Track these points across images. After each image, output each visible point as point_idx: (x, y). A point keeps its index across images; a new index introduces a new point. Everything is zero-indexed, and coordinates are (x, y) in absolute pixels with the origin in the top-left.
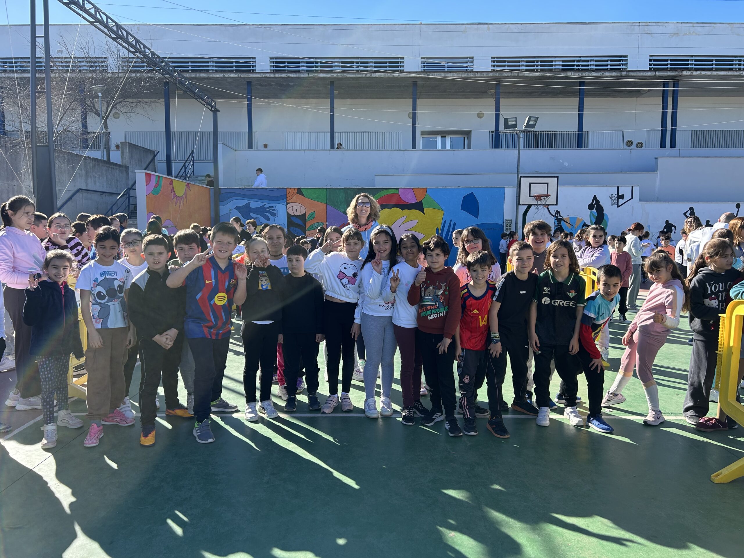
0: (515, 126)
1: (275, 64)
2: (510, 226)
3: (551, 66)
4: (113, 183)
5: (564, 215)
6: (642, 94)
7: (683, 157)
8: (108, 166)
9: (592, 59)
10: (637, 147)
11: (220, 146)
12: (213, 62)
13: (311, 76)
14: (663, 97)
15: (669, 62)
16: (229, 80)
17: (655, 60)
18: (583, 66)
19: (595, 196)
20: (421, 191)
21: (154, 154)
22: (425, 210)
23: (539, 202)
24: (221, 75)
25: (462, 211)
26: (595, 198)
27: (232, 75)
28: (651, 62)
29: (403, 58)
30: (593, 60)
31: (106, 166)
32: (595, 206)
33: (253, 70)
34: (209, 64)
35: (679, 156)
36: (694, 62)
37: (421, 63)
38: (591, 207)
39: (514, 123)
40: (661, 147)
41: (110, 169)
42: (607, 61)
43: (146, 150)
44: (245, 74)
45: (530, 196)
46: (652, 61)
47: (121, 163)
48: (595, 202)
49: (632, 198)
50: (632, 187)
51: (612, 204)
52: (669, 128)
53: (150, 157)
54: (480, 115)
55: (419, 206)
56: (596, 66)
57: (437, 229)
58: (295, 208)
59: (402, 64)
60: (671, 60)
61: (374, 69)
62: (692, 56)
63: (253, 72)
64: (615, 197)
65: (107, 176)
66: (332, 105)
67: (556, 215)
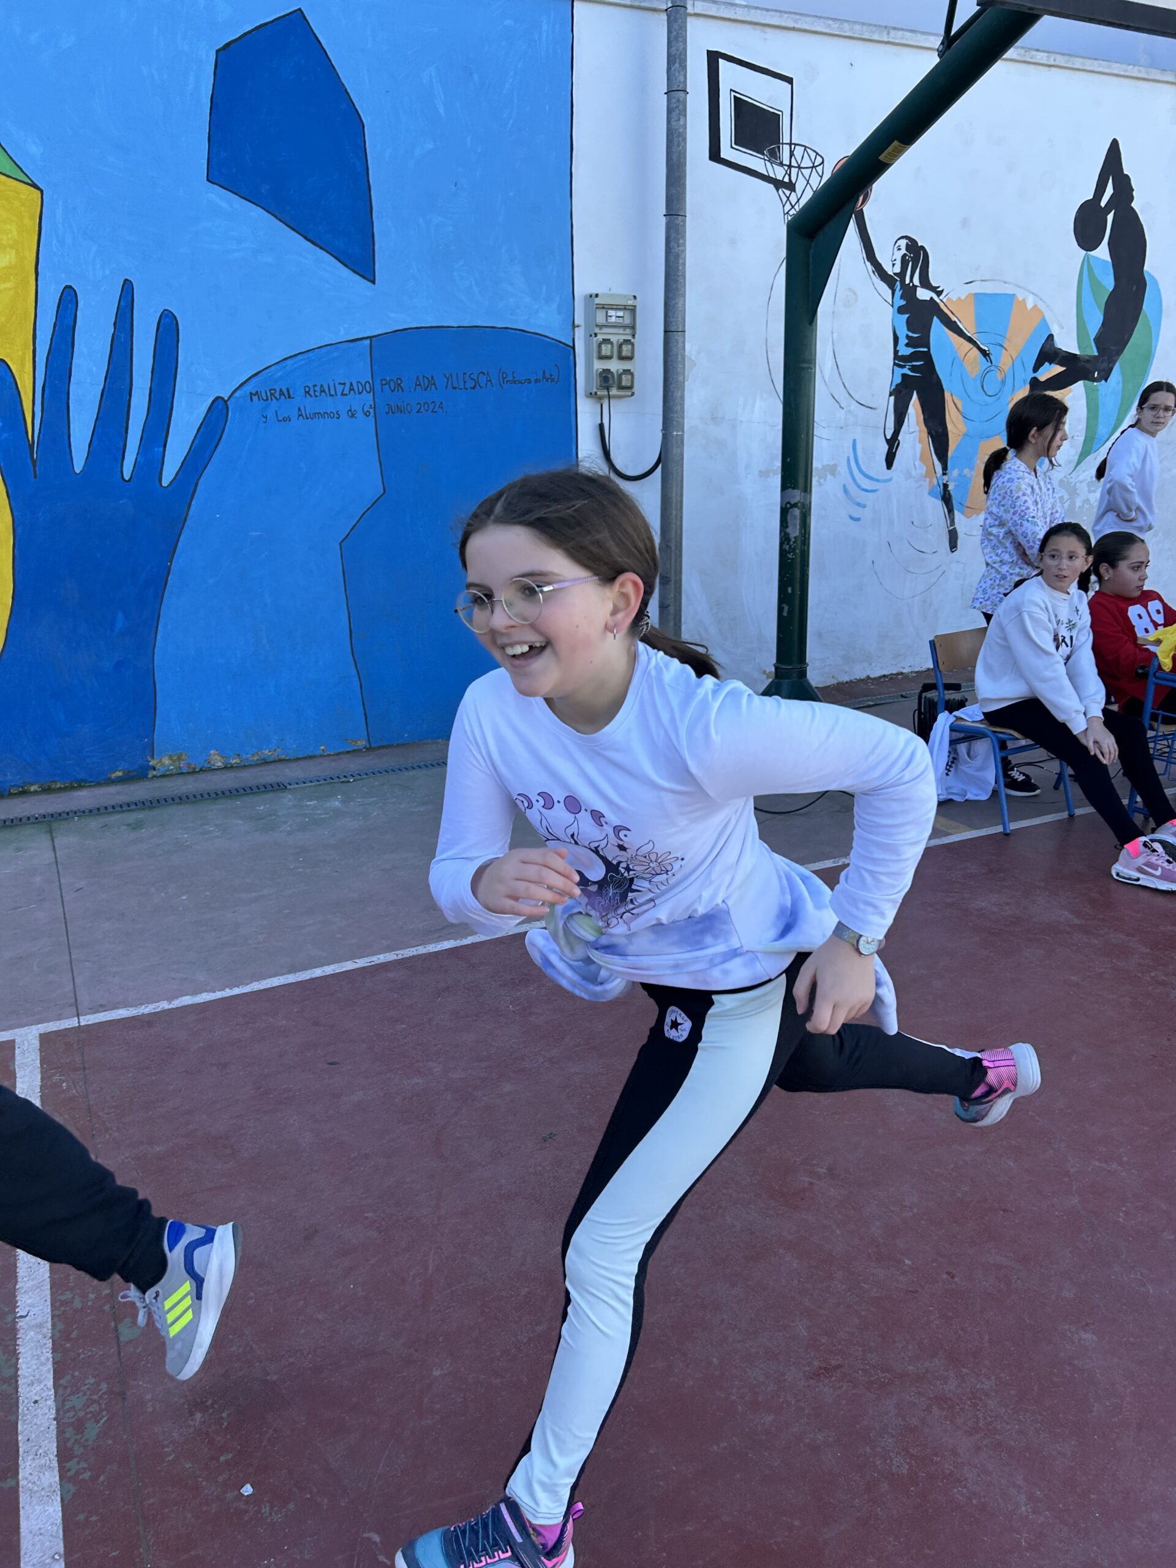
2: (627, 351)
5: (949, 277)
25: (220, 197)
32: (1110, 217)
67: (902, 275)
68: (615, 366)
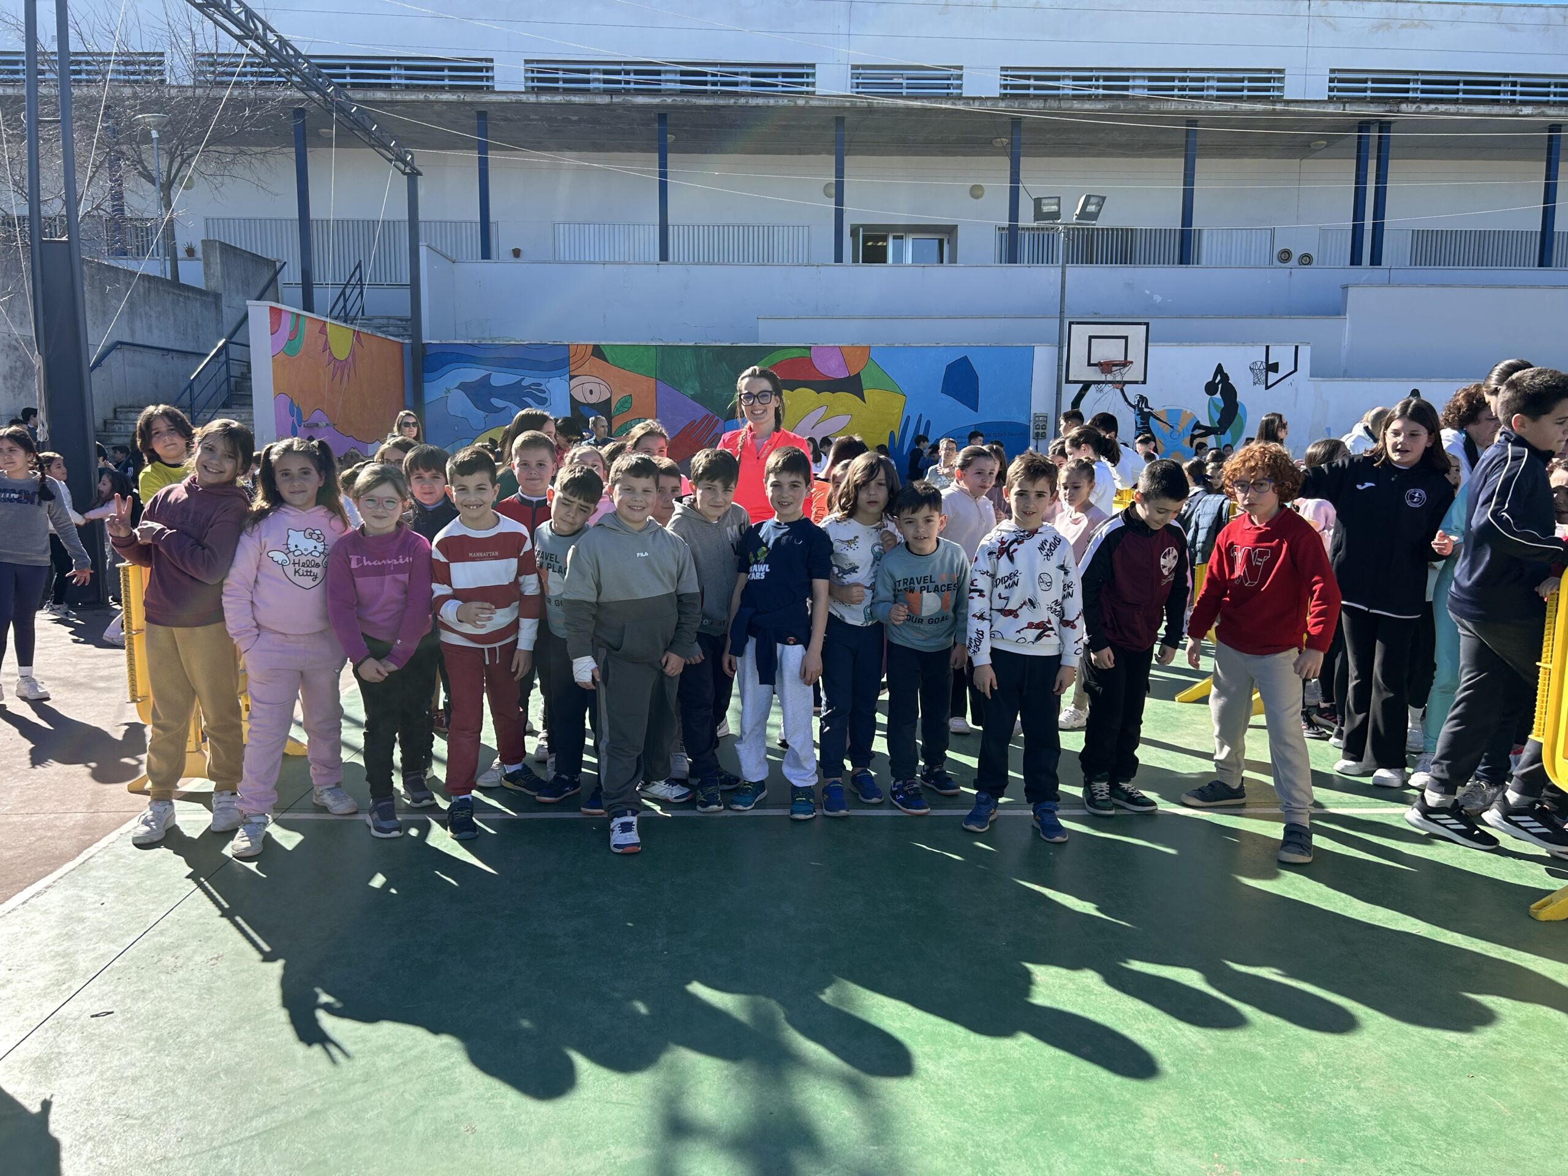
0: (1056, 215)
1: (536, 75)
2: (1044, 427)
3: (1126, 88)
4: (190, 331)
5: (1156, 405)
6: (1315, 151)
7: (1399, 285)
8: (177, 292)
9: (1211, 75)
10: (1301, 263)
11: (423, 251)
12: (400, 67)
13: (617, 100)
14: (1358, 159)
15: (1370, 85)
16: (437, 107)
17: (1340, 81)
18: (1192, 89)
19: (1220, 365)
20: (859, 352)
21: (274, 268)
22: (866, 392)
23: (1109, 378)
24: (421, 97)
25: (944, 396)
26: (1219, 369)
27: (446, 97)
28: (1332, 85)
29: (813, 66)
30: (1213, 78)
31: (174, 294)
32: (1220, 386)
33: (488, 87)
34: (392, 72)
35: (1389, 283)
36: (1420, 86)
37: (852, 78)
38: (1210, 388)
39: (1054, 208)
40: (1352, 263)
41: (181, 299)
42: (1242, 80)
43: (258, 260)
44: (472, 95)
45: (1090, 364)
46: (1334, 82)
47: (204, 288)
48: (1219, 378)
49: (1296, 370)
50: (1297, 347)
51: (1255, 383)
52: (1368, 223)
53: (267, 275)
54: (976, 192)
55: (853, 385)
56: (1219, 89)
57: (892, 432)
58: (588, 387)
59: (810, 80)
60: (1374, 81)
61: (749, 89)
62: (1417, 73)
63: (490, 90)
64: (1262, 368)
65: (174, 314)
66: (663, 164)
67: (1138, 405)
68: (1041, 431)
